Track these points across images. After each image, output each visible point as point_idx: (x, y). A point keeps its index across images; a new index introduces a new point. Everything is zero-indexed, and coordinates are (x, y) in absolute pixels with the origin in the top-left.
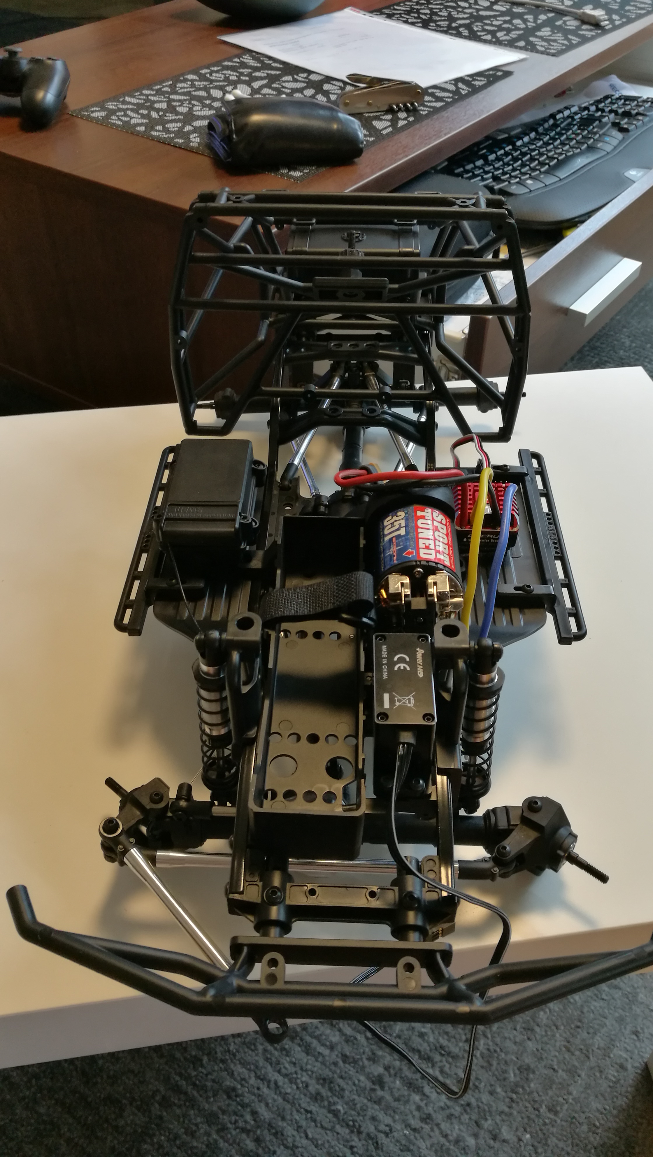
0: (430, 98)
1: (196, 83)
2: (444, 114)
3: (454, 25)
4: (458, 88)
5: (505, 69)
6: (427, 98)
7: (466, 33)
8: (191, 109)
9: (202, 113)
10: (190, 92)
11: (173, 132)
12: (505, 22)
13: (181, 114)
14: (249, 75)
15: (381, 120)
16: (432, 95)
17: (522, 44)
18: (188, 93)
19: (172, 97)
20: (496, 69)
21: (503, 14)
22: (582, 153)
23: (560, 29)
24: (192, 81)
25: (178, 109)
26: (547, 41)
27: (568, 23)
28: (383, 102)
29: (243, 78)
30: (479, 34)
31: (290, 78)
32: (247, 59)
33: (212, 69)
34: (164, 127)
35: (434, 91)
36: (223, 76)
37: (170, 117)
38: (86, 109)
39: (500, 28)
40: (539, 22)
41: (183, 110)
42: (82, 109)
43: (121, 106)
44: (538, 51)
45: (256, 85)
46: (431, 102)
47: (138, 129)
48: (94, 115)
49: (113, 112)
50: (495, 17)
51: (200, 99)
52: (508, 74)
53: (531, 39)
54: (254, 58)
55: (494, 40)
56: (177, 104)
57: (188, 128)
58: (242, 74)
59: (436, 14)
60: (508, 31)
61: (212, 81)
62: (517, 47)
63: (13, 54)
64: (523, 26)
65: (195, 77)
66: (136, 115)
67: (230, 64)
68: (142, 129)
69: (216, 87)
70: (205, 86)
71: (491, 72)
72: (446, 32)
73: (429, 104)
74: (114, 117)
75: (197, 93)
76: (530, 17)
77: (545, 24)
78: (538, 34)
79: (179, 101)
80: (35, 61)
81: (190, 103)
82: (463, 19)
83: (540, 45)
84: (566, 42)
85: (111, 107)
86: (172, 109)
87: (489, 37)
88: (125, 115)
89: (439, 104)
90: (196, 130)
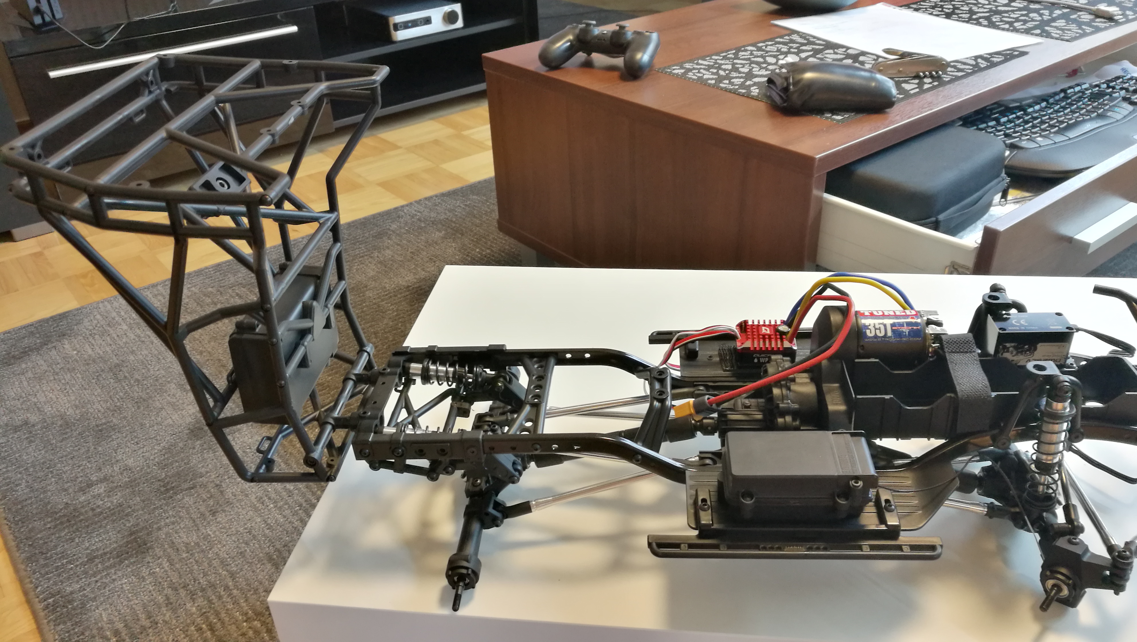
0: (953, 69)
1: (755, 53)
2: (965, 81)
3: (974, 17)
4: (977, 63)
5: (1021, 50)
6: (949, 69)
7: (985, 23)
8: (750, 70)
9: (760, 73)
10: (750, 58)
11: (737, 85)
12: (1022, 15)
13: (743, 73)
14: (797, 48)
15: (910, 83)
16: (954, 67)
17: (1038, 31)
18: (749, 59)
19: (735, 61)
20: (1013, 50)
21: (1020, 9)
22: (1091, 119)
23: (1074, 21)
24: (752, 51)
25: (740, 69)
26: (1063, 30)
27: (1082, 17)
28: (913, 70)
29: (792, 50)
30: (997, 23)
31: (831, 51)
32: (795, 37)
33: (767, 43)
34: (730, 81)
35: (956, 64)
36: (776, 49)
37: (734, 74)
38: (669, 67)
39: (1017, 20)
40: (1054, 15)
41: (746, 70)
42: (665, 68)
43: (696, 66)
44: (1052, 38)
45: (803, 55)
46: (953, 72)
47: (710, 82)
48: (674, 72)
49: (690, 70)
50: (1013, 11)
51: (758, 63)
52: (1023, 54)
53: (1046, 28)
54: (801, 37)
55: (1011, 28)
56: (740, 66)
57: (748, 83)
58: (791, 47)
59: (958, 9)
60: (1025, 22)
61: (767, 52)
62: (1032, 34)
63: (622, 28)
64: (1040, 18)
65: (754, 49)
66: (707, 73)
67: (781, 40)
68: (713, 82)
69: (771, 56)
70: (762, 55)
71: (1008, 52)
72: (967, 22)
73: (951, 73)
74: (690, 73)
75: (755, 59)
76: (1046, 12)
77: (1059, 17)
78: (1053, 24)
79: (741, 64)
80: (637, 33)
81: (750, 66)
82: (984, 12)
83: (1054, 32)
84: (1080, 31)
85: (687, 67)
86: (735, 69)
87: (1007, 26)
88: (699, 72)
89: (960, 74)
90: (755, 84)
